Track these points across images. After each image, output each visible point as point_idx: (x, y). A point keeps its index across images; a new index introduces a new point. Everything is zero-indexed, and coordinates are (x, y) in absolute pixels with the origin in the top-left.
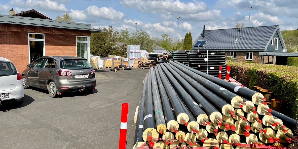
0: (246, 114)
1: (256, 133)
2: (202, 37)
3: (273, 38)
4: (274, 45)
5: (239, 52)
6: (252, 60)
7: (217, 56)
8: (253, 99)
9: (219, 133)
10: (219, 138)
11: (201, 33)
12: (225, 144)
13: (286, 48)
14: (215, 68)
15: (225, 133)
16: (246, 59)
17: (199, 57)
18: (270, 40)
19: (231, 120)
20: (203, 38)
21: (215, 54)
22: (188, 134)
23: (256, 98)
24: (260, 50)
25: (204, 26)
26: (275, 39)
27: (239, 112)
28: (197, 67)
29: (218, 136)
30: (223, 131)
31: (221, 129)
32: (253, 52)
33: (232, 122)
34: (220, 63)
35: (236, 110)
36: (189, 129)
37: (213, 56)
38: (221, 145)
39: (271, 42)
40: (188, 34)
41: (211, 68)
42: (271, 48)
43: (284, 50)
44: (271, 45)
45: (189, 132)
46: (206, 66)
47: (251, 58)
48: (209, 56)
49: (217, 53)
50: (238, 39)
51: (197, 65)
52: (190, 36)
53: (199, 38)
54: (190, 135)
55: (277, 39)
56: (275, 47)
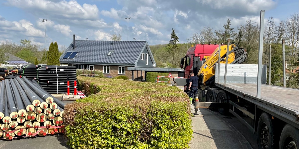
0: (43, 110)
1: (51, 120)
2: (72, 48)
3: (143, 53)
4: (144, 60)
5: (112, 66)
6: (124, 75)
7: (66, 72)
8: (46, 101)
9: (26, 122)
10: (26, 125)
11: (71, 43)
12: (30, 128)
13: (155, 63)
14: (65, 83)
15: (30, 122)
16: (119, 73)
17: (48, 73)
18: (140, 55)
19: (34, 114)
20: (74, 49)
21: (64, 71)
22: (4, 124)
23: (48, 100)
24: (131, 64)
25: (74, 36)
26: (145, 54)
27: (39, 109)
28: (47, 83)
29: (25, 124)
30: (29, 121)
31: (28, 120)
32: (125, 67)
33: (35, 115)
34: (69, 78)
35: (36, 108)
36: (4, 121)
37: (62, 72)
38: (28, 129)
39: (140, 57)
40: (54, 44)
41: (61, 84)
42: (141, 63)
43: (154, 65)
44: (141, 60)
45: (4, 123)
46: (55, 81)
47: (123, 72)
48: (58, 72)
49: (66, 69)
50: (111, 52)
51: (46, 81)
52: (56, 46)
53: (69, 49)
54: (5, 125)
55: (146, 54)
56: (145, 62)
